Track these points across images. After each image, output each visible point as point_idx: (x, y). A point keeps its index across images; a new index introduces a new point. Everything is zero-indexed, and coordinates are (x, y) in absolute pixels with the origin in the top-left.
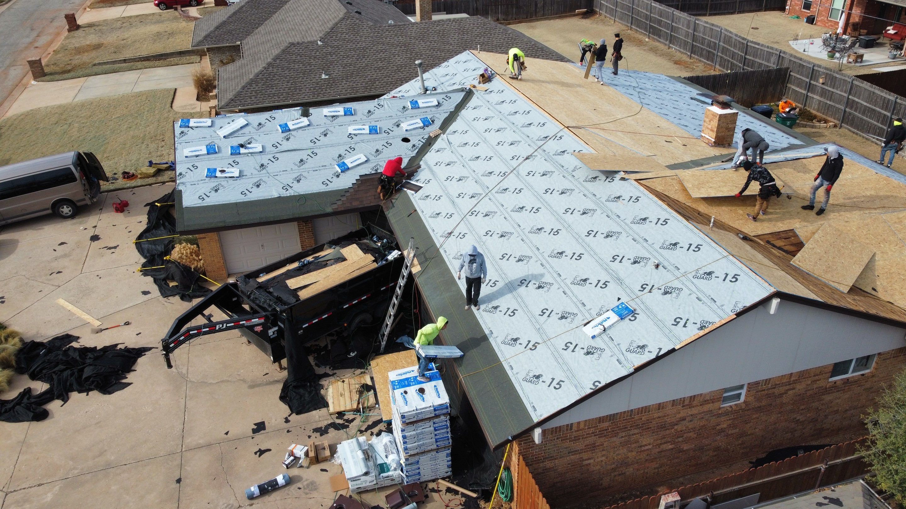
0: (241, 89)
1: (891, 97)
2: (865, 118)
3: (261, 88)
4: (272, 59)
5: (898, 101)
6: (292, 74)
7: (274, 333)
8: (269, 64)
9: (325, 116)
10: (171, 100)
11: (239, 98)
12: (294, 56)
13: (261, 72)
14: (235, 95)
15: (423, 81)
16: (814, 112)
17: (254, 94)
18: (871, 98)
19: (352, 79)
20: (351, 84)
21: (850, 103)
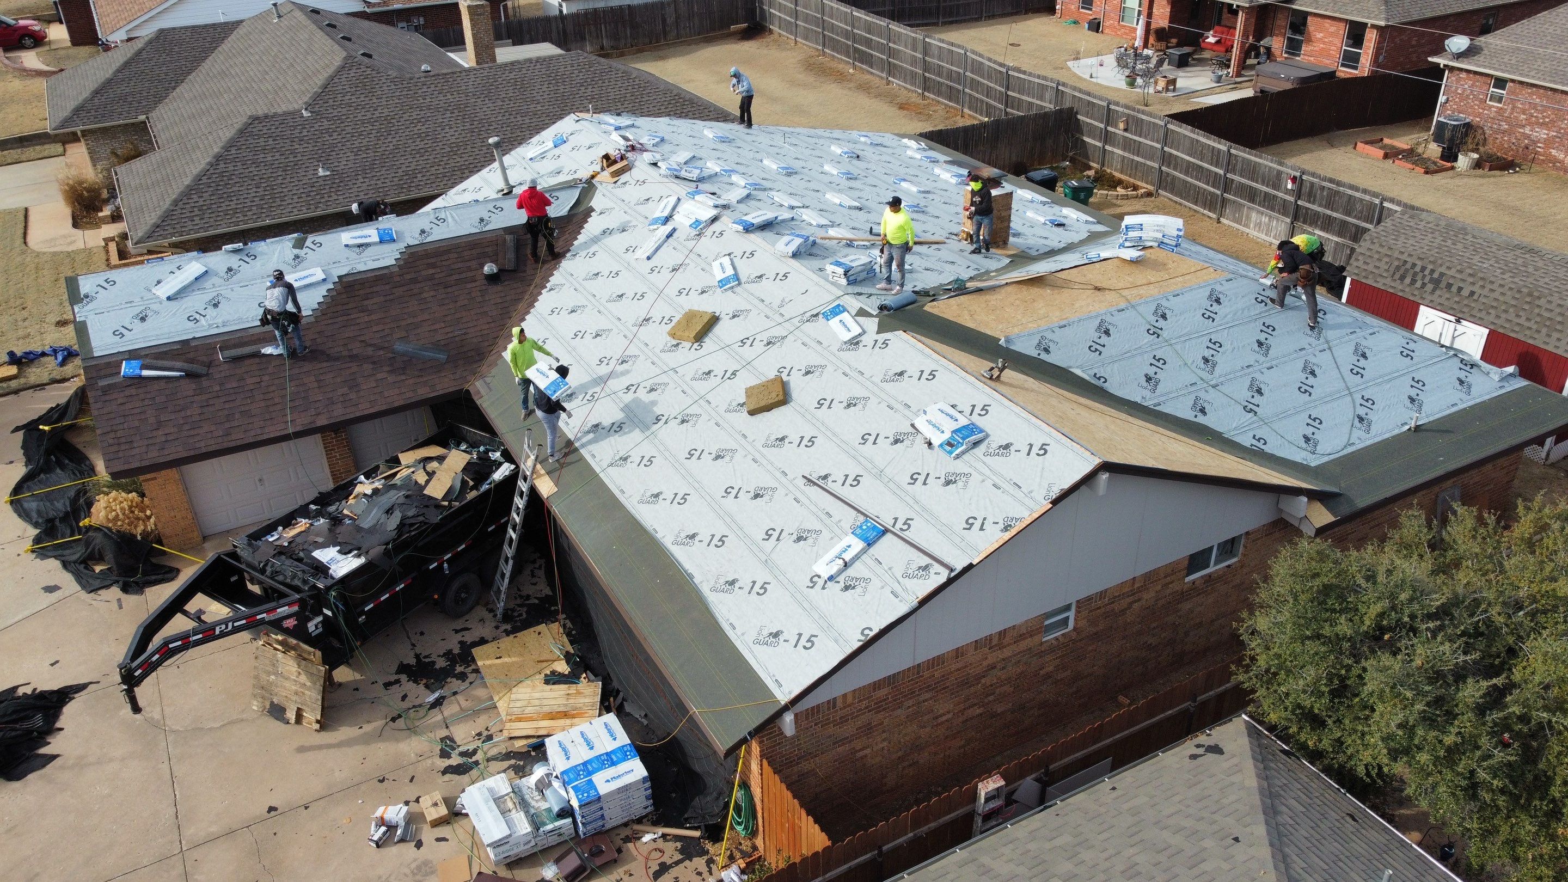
0: (171, 205)
1: (1222, 146)
2: (1189, 179)
3: (208, 202)
4: (222, 148)
5: (1233, 151)
6: (264, 171)
7: (316, 626)
8: (218, 158)
9: (347, 246)
10: (22, 231)
11: (169, 222)
12: (262, 140)
13: (205, 173)
14: (161, 217)
15: (504, 169)
16: (1117, 175)
17: (197, 212)
18: (1194, 148)
19: (374, 174)
20: (372, 182)
21: (1166, 159)
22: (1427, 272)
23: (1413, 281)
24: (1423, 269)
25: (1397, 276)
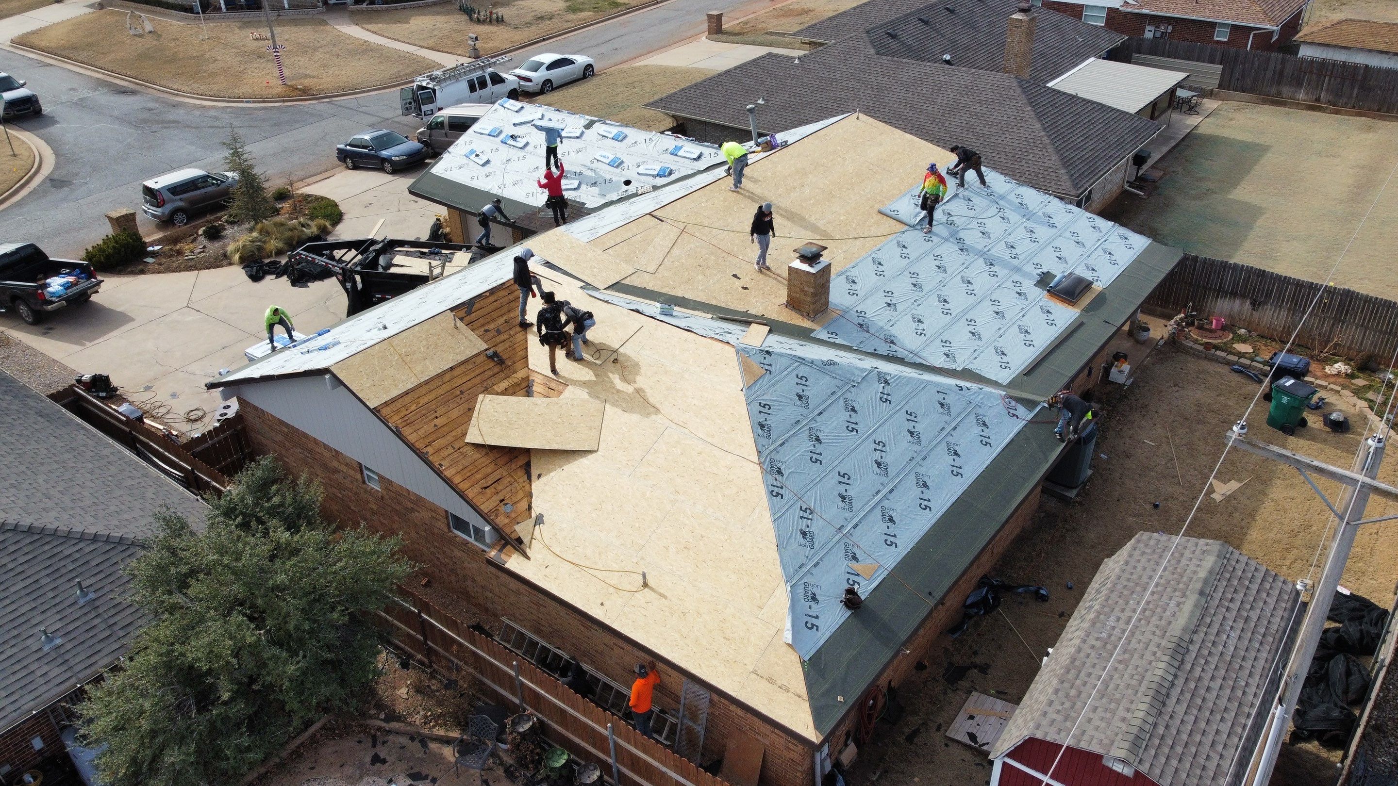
8: (726, 72)
11: (668, 99)
12: (758, 69)
14: (668, 95)
25: (1098, 587)
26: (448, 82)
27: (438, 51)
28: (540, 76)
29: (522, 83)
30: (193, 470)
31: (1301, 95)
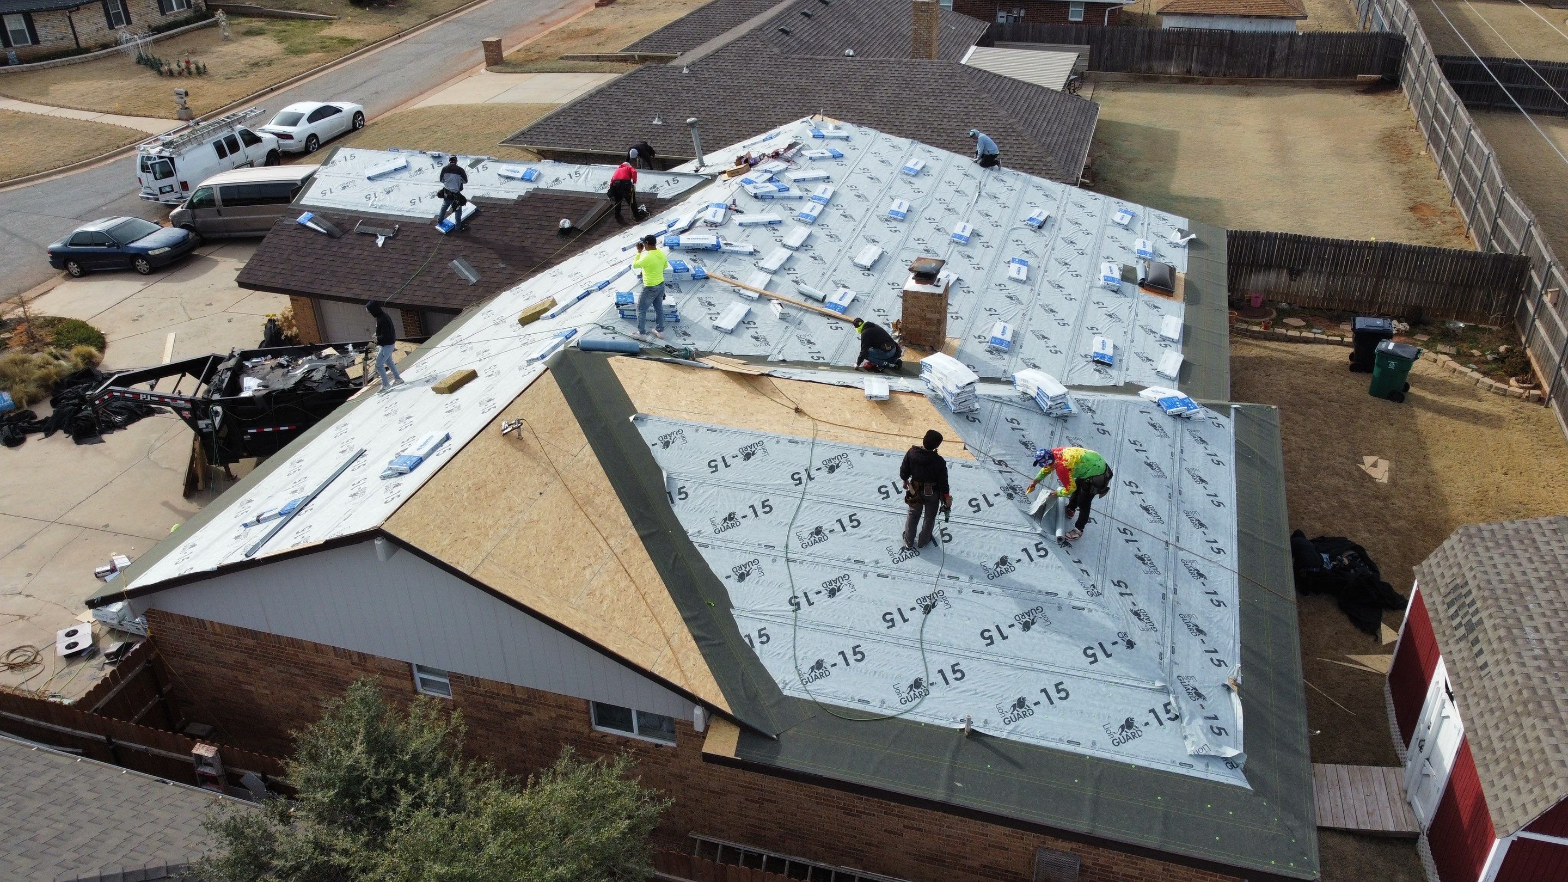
0: (544, 120)
3: (566, 124)
4: (608, 85)
6: (619, 110)
7: (207, 426)
8: (599, 92)
11: (533, 132)
12: (639, 85)
13: (582, 101)
14: (531, 127)
16: (1533, 362)
17: (554, 130)
22: (1471, 610)
23: (1456, 614)
24: (1473, 602)
25: (1448, 599)
26: (189, 147)
27: (130, 115)
28: (301, 131)
29: (282, 142)
30: (109, 739)
31: (1172, 69)
